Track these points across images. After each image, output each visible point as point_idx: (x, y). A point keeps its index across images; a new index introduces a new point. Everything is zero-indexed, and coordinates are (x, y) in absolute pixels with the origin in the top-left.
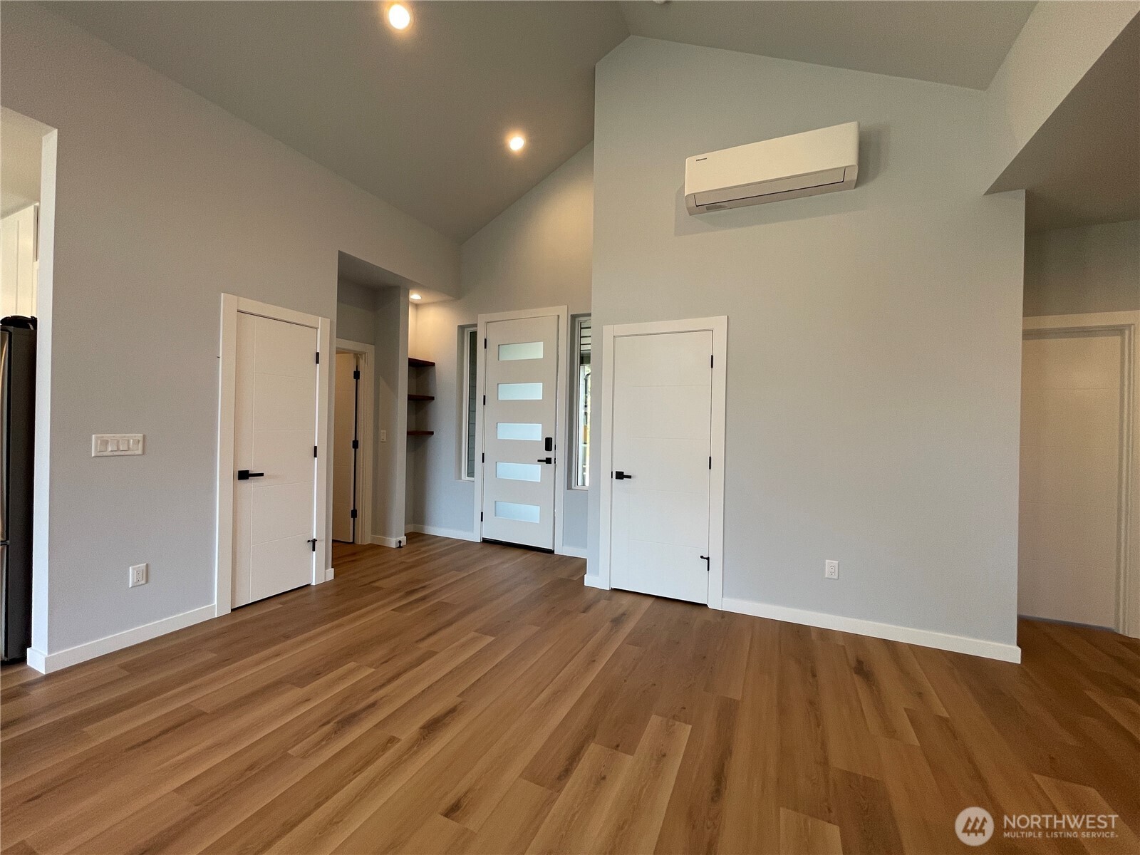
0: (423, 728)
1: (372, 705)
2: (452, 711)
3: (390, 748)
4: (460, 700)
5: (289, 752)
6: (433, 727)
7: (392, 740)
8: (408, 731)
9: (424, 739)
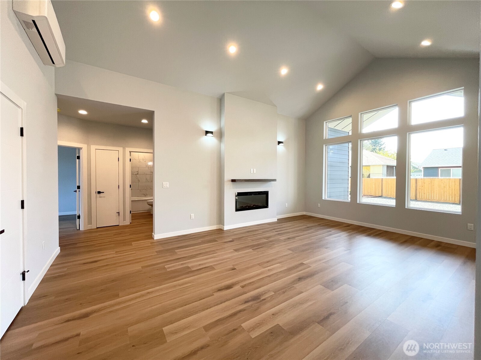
0: (232, 288)
1: (246, 302)
2: (220, 290)
3: (244, 285)
4: (214, 294)
5: (274, 293)
6: (229, 287)
7: (243, 287)
8: (237, 288)
9: (233, 284)
